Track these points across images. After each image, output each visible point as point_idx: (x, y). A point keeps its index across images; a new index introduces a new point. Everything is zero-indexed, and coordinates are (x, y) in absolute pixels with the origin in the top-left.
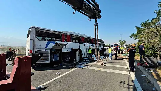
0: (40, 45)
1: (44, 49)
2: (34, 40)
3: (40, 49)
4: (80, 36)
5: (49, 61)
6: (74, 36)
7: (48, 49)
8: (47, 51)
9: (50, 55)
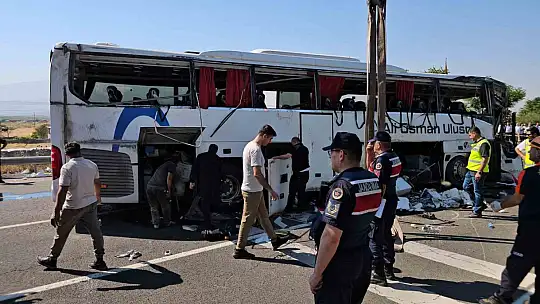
0: (92, 127)
1: (108, 142)
2: (65, 104)
3: (93, 141)
4: (311, 72)
5: (133, 198)
6: (268, 72)
7: (128, 144)
8: (121, 150)
9: (135, 169)
